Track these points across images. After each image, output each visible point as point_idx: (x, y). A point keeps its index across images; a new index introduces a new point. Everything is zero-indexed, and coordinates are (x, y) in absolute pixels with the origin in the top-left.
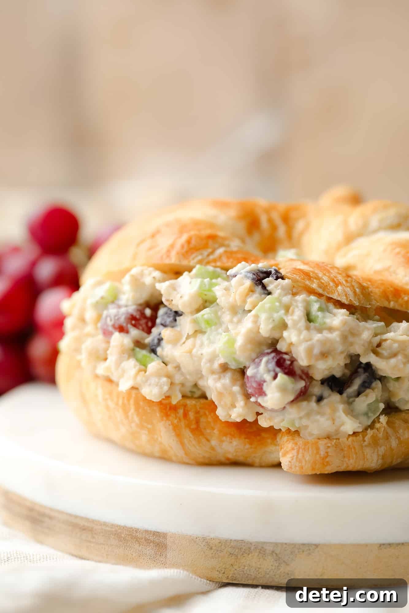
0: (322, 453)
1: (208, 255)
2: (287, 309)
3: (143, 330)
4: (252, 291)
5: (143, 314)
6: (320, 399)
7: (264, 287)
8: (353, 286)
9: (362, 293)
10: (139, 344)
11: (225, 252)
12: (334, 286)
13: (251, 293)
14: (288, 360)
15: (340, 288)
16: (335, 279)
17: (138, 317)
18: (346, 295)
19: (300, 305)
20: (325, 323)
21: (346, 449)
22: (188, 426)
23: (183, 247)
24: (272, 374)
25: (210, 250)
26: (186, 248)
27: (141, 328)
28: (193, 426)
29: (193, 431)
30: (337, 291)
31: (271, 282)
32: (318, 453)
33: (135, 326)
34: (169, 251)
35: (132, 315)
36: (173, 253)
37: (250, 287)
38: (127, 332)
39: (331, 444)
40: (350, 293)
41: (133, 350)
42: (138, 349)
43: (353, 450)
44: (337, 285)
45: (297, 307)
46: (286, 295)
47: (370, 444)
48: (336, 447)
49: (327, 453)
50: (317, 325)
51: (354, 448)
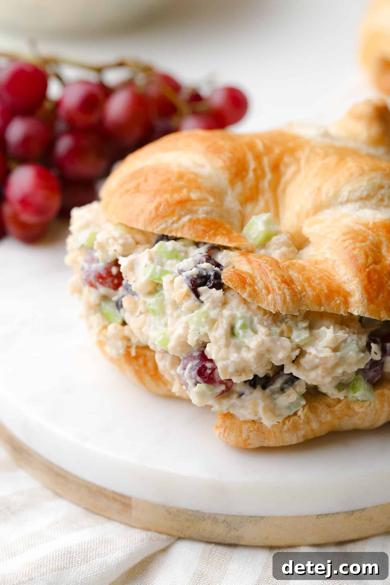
0: (244, 436)
1: (173, 223)
2: (213, 322)
3: (109, 287)
4: (188, 296)
5: (109, 273)
6: (241, 395)
7: (198, 295)
8: (284, 294)
9: (293, 301)
10: (105, 298)
11: (190, 221)
12: (266, 293)
13: (187, 298)
14: (209, 369)
15: (270, 296)
16: (269, 285)
17: (104, 276)
18: (275, 304)
19: (225, 321)
20: (244, 342)
21: (267, 433)
22: (148, 372)
23: (150, 213)
24: (194, 381)
25: (175, 219)
26: (153, 215)
27: (107, 285)
28: (152, 373)
29: (152, 376)
30: (268, 300)
31: (205, 291)
32: (240, 435)
33: (102, 284)
34: (138, 215)
35: (99, 274)
36: (142, 219)
37: (186, 292)
38: (96, 288)
39: (254, 428)
40: (279, 302)
41: (100, 305)
42: (103, 304)
43: (273, 434)
44: (269, 292)
45: (222, 322)
46: (214, 308)
47: (289, 430)
48: (257, 431)
49: (249, 436)
50: (238, 341)
51: (274, 433)
